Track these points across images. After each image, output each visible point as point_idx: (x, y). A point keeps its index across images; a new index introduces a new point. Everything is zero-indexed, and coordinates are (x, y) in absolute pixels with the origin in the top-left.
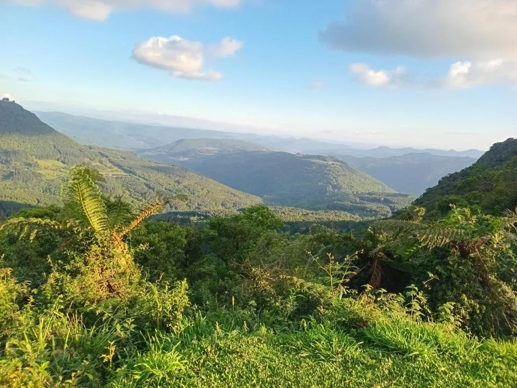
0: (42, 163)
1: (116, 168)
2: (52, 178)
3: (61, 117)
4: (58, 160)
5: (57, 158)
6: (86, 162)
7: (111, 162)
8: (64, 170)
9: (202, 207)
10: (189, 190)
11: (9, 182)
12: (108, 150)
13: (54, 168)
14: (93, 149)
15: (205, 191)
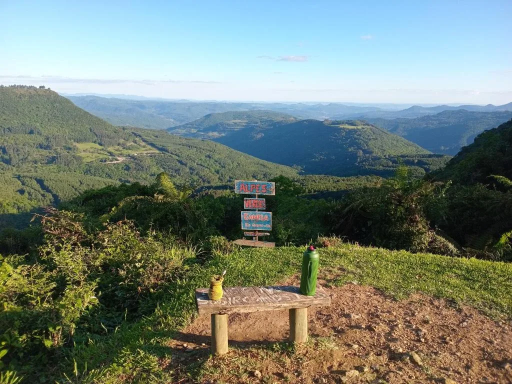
0: (80, 146)
1: (149, 147)
2: (92, 160)
3: (94, 100)
4: (95, 142)
5: (94, 141)
6: (121, 142)
7: (144, 141)
8: (102, 152)
9: (233, 180)
10: (220, 164)
11: (53, 167)
12: (140, 129)
13: (92, 150)
14: (126, 129)
15: (235, 164)
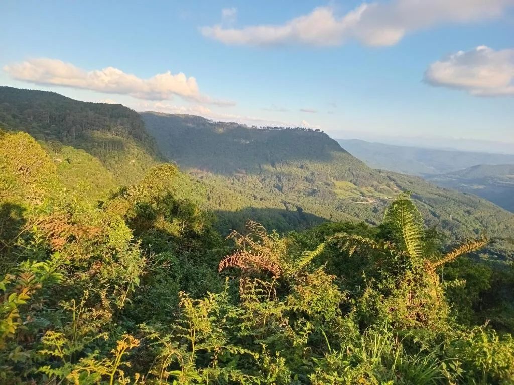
0: (338, 184)
1: (401, 192)
2: (345, 197)
3: (357, 143)
4: (351, 182)
5: (350, 180)
6: (375, 185)
7: (397, 186)
8: (355, 191)
9: (496, 244)
10: (481, 222)
11: (311, 198)
12: (396, 174)
13: (346, 188)
14: (383, 173)
15: (502, 226)
